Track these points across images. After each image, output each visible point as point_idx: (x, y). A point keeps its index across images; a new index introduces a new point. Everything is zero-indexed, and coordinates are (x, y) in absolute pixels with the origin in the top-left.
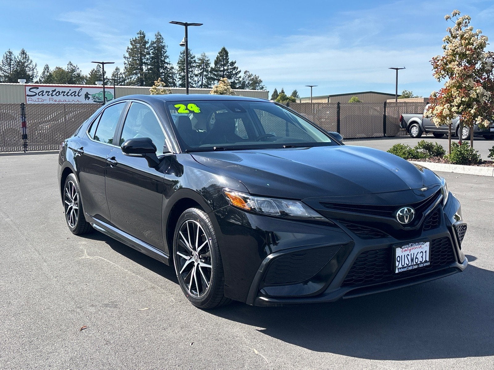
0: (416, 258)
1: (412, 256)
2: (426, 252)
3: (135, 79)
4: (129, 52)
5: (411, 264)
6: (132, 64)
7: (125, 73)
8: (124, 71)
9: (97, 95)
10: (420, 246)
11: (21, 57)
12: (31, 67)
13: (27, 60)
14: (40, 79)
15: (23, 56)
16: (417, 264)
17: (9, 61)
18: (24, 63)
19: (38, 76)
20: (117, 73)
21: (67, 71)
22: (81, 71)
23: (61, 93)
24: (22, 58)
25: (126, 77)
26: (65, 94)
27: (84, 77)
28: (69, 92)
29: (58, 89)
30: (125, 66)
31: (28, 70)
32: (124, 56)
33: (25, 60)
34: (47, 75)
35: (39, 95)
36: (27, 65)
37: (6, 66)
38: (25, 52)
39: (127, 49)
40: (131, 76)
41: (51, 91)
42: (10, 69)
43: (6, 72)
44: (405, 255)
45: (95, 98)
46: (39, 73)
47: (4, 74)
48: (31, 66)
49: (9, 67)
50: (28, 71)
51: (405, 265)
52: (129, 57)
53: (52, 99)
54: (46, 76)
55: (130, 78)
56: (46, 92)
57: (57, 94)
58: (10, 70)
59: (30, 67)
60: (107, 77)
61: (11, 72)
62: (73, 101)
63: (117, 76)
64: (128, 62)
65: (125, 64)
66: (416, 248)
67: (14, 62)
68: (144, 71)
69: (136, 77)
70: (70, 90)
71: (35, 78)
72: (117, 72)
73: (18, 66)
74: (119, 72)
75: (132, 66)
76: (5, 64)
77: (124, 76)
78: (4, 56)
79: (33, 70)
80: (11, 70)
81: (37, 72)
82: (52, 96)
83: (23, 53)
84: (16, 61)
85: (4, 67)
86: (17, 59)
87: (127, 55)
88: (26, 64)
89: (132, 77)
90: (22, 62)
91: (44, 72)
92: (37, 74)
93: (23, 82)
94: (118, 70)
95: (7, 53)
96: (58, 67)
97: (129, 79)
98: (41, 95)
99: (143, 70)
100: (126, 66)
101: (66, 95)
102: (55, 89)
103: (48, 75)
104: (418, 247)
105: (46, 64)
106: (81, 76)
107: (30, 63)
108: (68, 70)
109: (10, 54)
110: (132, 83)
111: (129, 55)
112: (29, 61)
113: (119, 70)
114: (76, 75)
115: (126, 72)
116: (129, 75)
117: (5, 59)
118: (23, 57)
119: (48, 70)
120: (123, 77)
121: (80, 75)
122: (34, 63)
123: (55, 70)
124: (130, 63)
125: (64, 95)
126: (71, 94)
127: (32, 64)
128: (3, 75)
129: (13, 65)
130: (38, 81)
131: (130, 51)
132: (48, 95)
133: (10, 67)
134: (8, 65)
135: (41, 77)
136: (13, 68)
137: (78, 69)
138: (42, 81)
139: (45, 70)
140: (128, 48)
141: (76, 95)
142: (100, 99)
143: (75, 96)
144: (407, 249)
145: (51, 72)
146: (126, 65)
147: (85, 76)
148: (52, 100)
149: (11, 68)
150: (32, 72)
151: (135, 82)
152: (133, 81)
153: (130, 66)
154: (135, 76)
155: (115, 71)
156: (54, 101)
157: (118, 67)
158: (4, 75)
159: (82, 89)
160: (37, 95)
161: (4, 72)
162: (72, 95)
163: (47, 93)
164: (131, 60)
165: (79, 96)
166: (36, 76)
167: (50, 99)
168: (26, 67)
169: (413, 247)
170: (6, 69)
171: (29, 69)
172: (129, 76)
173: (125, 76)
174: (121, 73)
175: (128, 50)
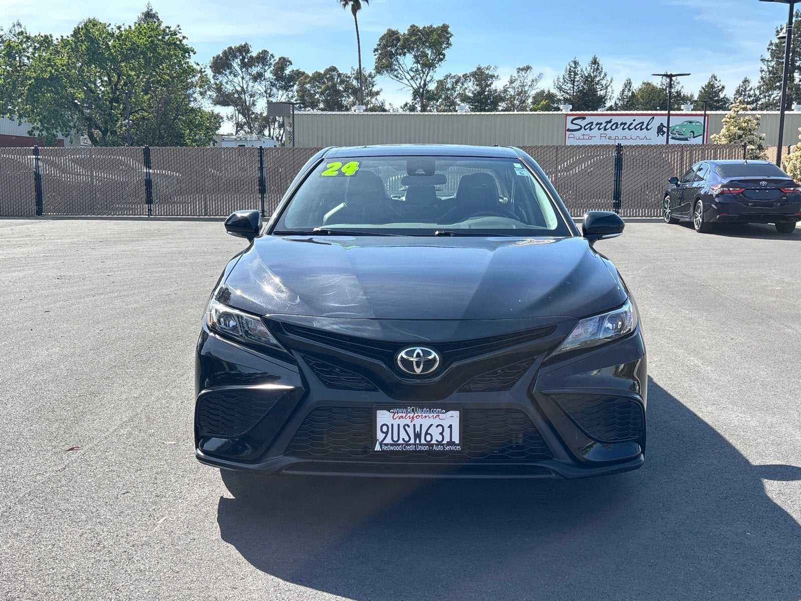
0: (427, 433)
1: (418, 429)
2: (450, 427)
3: (778, 98)
4: (772, 50)
5: (415, 441)
6: (775, 71)
7: (760, 88)
8: (759, 84)
9: (677, 127)
10: (435, 415)
11: (591, 68)
12: (604, 84)
13: (599, 73)
14: (616, 102)
15: (594, 67)
16: (429, 444)
17: (573, 76)
18: (594, 79)
19: (613, 97)
20: (745, 89)
21: (660, 88)
22: (682, 87)
23: (619, 126)
24: (592, 71)
25: (760, 94)
26: (626, 126)
27: (687, 97)
28: (632, 124)
29: (615, 119)
30: (761, 76)
31: (599, 88)
32: (762, 58)
33: (597, 73)
34: (627, 96)
35: (585, 130)
36: (599, 81)
37: (567, 83)
38: (597, 60)
39: (769, 45)
40: (770, 93)
41: (603, 123)
42: (573, 88)
43: (567, 93)
44: (399, 425)
45: (675, 132)
46: (614, 93)
47: (564, 96)
48: (604, 82)
49: (572, 86)
50: (599, 90)
51: (401, 441)
52: (770, 59)
53: (605, 135)
54: (625, 97)
55: (768, 96)
56: (597, 124)
57: (614, 127)
58: (573, 90)
59: (602, 83)
60: (725, 95)
61: (573, 93)
62: (638, 138)
63: (743, 93)
64: (768, 69)
65: (762, 71)
66: (426, 417)
67: (579, 77)
68: (795, 83)
69: (780, 93)
70: (634, 120)
71: (609, 100)
72: (744, 87)
73: (585, 84)
74: (749, 86)
75: (774, 74)
76: (566, 81)
77: (757, 92)
78: (567, 68)
79: (607, 88)
80: (575, 90)
81: (612, 91)
82: (605, 129)
83: (595, 62)
84: (582, 76)
85: (565, 85)
86: (585, 72)
87: (768, 56)
88: (597, 79)
89: (773, 94)
90: (591, 76)
91: (623, 91)
92: (612, 95)
93: (567, 109)
94: (747, 83)
95: (571, 63)
96: (645, 81)
97: (767, 98)
98: (589, 129)
99: (794, 80)
100: (764, 76)
101: (627, 129)
102: (612, 119)
103: (629, 95)
104: (431, 415)
105: (627, 79)
106: (682, 94)
107: (603, 77)
108: (661, 85)
109: (575, 65)
110: (771, 105)
111: (771, 56)
112: (602, 75)
113: (749, 82)
114: (674, 93)
115: (763, 85)
116: (768, 90)
117: (568, 72)
118: (594, 69)
119: (630, 87)
120: (755, 95)
121: (680, 93)
122: (608, 78)
123: (640, 87)
124: (771, 69)
125: (623, 129)
126: (635, 127)
127: (606, 79)
128: (562, 97)
129: (578, 81)
130: (613, 105)
131: (774, 48)
132: (599, 129)
133: (574, 85)
134: (571, 81)
135: (618, 99)
136: (577, 85)
137: (678, 83)
138: (620, 104)
139: (626, 87)
140: (771, 44)
141: (643, 127)
142: (682, 135)
143: (641, 129)
144: (404, 415)
145: (634, 91)
146: (763, 73)
147: (689, 96)
148: (605, 137)
149: (575, 87)
150: (605, 91)
151: (776, 103)
152: (773, 101)
153: (771, 75)
154: (778, 92)
155: (742, 84)
156: (607, 138)
157: (748, 78)
158: (564, 98)
159: (653, 118)
160: (583, 128)
161: (564, 93)
162: (637, 128)
163: (598, 126)
164: (773, 63)
165: (648, 130)
166: (610, 99)
167: (602, 135)
168: (597, 84)
169: (420, 415)
170: (567, 88)
171: (600, 86)
172: (767, 93)
173: (760, 92)
174: (751, 89)
175: (770, 47)
